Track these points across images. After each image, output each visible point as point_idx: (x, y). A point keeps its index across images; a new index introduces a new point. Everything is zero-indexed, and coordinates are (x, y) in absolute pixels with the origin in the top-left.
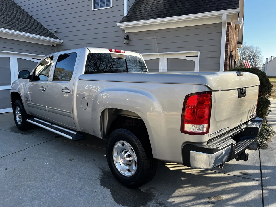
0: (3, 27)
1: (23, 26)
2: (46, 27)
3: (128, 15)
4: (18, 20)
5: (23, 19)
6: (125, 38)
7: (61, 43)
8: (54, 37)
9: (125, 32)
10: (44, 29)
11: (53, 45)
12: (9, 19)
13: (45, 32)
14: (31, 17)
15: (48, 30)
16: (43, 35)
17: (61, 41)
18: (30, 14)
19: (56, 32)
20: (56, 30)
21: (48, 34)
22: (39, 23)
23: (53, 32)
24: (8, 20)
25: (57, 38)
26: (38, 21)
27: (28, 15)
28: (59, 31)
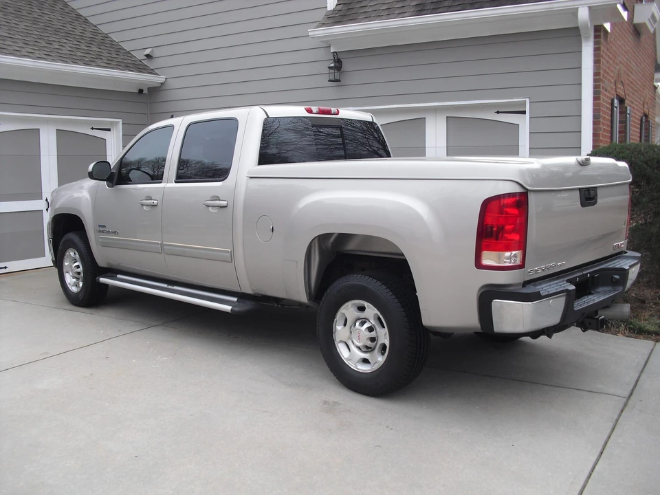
0: (27, 54)
1: (70, 49)
2: (124, 45)
3: (339, 7)
4: (57, 31)
5: (69, 27)
6: (332, 65)
7: (162, 84)
8: (144, 69)
9: (332, 51)
10: (119, 50)
11: (141, 91)
12: (37, 33)
13: (123, 57)
14: (86, 21)
15: (129, 52)
16: (118, 66)
17: (161, 79)
18: (83, 13)
19: (148, 56)
20: (148, 51)
21: (130, 61)
22: (106, 36)
23: (140, 56)
24: (36, 35)
25: (152, 72)
26: (104, 29)
27: (79, 16)
28: (157, 53)
